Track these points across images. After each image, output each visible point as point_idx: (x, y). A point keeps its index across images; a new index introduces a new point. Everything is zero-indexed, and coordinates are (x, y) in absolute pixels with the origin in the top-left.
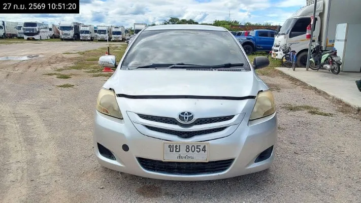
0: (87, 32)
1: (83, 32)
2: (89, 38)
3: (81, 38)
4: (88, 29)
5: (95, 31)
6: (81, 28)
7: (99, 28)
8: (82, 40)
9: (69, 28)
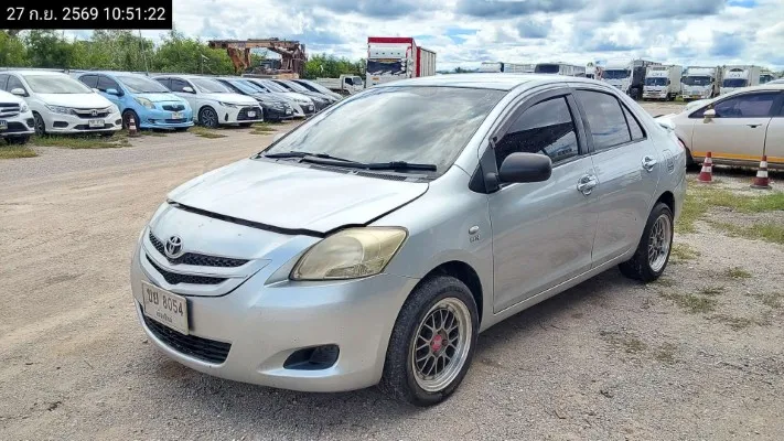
0: (662, 81)
1: (653, 81)
2: (663, 95)
3: (645, 95)
4: (664, 74)
5: (684, 80)
6: (650, 74)
7: (692, 73)
8: (646, 100)
9: (621, 74)
